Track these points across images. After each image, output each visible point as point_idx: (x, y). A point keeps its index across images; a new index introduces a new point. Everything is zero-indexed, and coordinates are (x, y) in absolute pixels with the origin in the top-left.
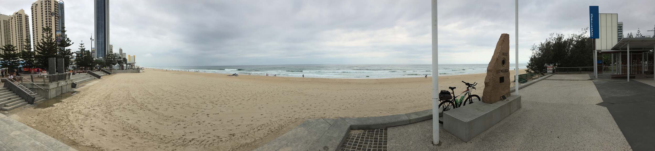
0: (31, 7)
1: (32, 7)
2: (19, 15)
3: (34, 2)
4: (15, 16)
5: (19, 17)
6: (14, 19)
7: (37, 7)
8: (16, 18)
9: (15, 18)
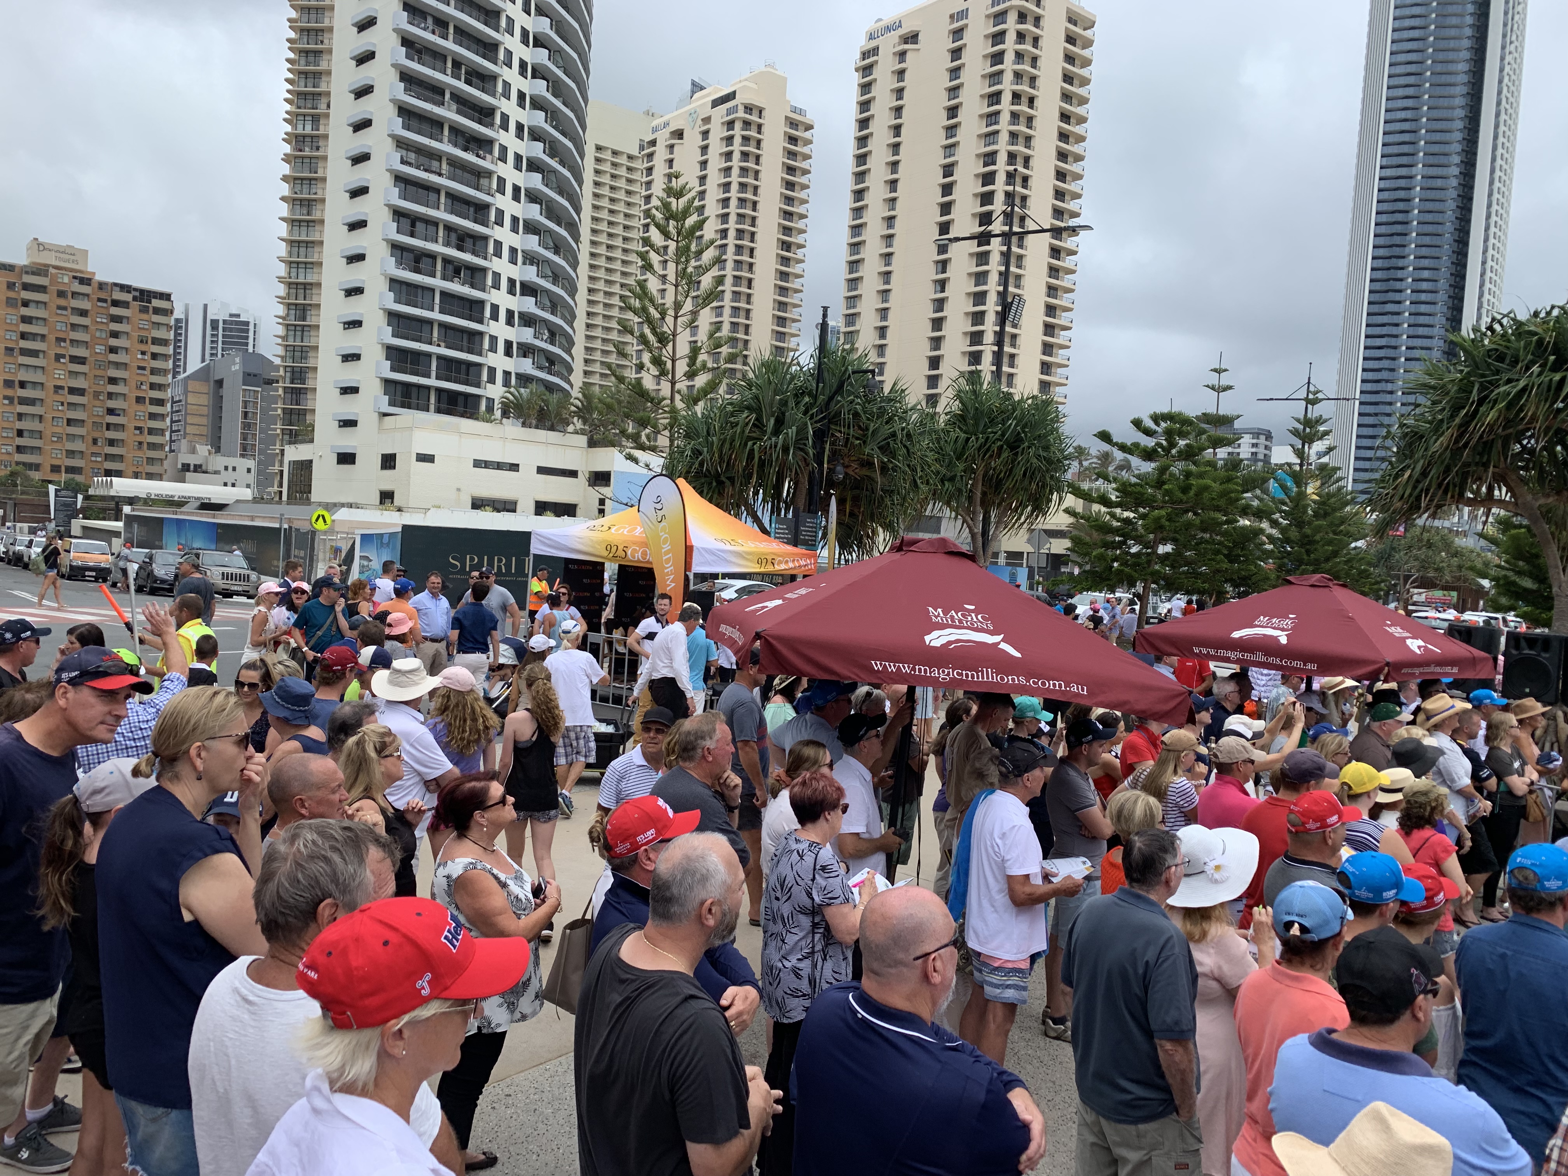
0: (858, 56)
1: (865, 55)
2: (741, 114)
3: (889, 17)
4: (707, 120)
5: (738, 125)
6: (693, 139)
7: (909, 56)
8: (717, 132)
9: (705, 134)
